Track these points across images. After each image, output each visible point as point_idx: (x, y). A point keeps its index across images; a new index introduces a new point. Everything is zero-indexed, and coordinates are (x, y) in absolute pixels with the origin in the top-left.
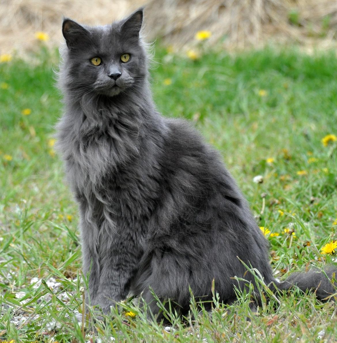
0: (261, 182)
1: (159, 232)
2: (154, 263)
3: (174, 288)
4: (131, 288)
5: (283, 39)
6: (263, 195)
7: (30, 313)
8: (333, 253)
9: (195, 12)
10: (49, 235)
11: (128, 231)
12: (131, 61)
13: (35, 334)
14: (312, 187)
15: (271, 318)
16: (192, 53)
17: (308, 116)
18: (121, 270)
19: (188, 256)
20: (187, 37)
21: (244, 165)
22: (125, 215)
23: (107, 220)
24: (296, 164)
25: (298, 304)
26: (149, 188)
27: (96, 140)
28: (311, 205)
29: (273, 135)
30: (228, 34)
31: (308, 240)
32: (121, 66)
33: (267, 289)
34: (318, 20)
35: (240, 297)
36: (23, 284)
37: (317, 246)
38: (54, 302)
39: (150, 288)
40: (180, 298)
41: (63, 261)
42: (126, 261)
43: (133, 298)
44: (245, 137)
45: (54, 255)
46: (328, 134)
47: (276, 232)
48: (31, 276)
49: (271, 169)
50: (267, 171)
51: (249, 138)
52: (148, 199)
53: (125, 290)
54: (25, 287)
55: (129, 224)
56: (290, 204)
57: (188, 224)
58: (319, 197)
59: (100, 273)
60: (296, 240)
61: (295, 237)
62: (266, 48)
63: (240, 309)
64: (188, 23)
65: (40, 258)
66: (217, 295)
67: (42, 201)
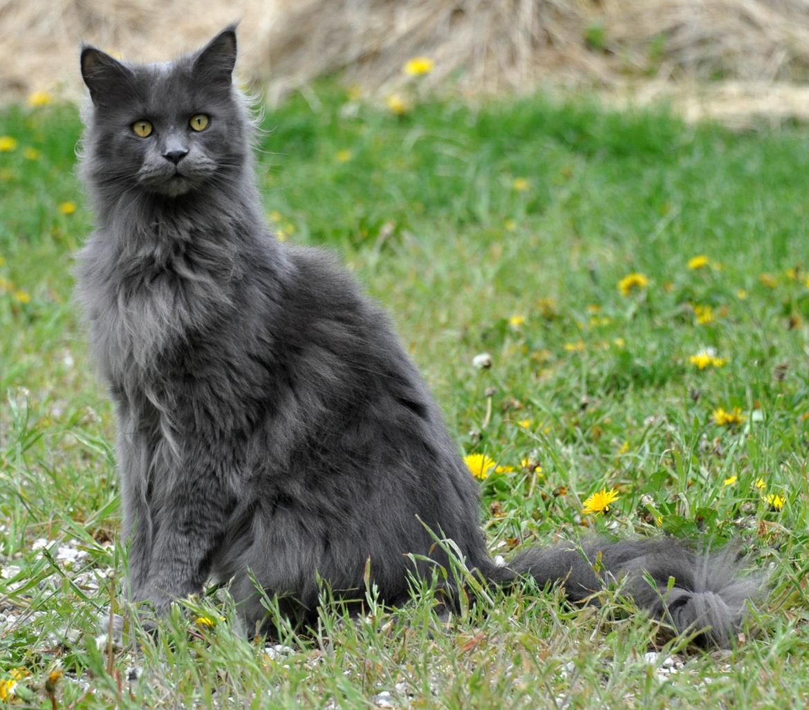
0: (487, 367)
1: (270, 466)
2: (258, 524)
3: (295, 572)
4: (213, 568)
5: (572, 78)
6: (488, 391)
7: (24, 608)
8: (606, 512)
9: (405, 21)
10: (79, 456)
11: (207, 460)
12: (211, 129)
13: (26, 651)
14: (589, 375)
15: (472, 637)
16: (395, 100)
17: (603, 232)
18: (193, 533)
19: (322, 513)
20: (388, 69)
21: (466, 329)
22: (201, 429)
23: (166, 439)
24: (564, 329)
25: (529, 608)
26: (248, 379)
27: (147, 282)
28: (582, 414)
29: (530, 268)
30: (467, 65)
31: (563, 484)
32: (188, 137)
33: (472, 581)
34: (643, 43)
35: (417, 592)
36: (18, 551)
37: (579, 496)
38: (65, 592)
39: (249, 570)
40: (306, 591)
41: (97, 508)
42: (202, 517)
43: (216, 587)
44: (477, 272)
45: (78, 497)
46: (633, 270)
47: (509, 464)
48: (34, 535)
49: (518, 336)
50: (508, 341)
51: (484, 274)
52: (247, 400)
53: (199, 573)
54: (21, 557)
55: (209, 447)
56: (540, 409)
57: (325, 451)
58: (600, 397)
59: (153, 540)
60: (541, 483)
61: (541, 475)
62: (539, 94)
63: (417, 614)
64: (390, 41)
65: (53, 501)
66: (375, 588)
67: (76, 386)
